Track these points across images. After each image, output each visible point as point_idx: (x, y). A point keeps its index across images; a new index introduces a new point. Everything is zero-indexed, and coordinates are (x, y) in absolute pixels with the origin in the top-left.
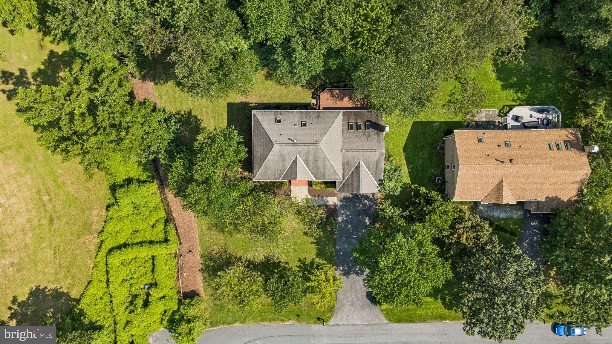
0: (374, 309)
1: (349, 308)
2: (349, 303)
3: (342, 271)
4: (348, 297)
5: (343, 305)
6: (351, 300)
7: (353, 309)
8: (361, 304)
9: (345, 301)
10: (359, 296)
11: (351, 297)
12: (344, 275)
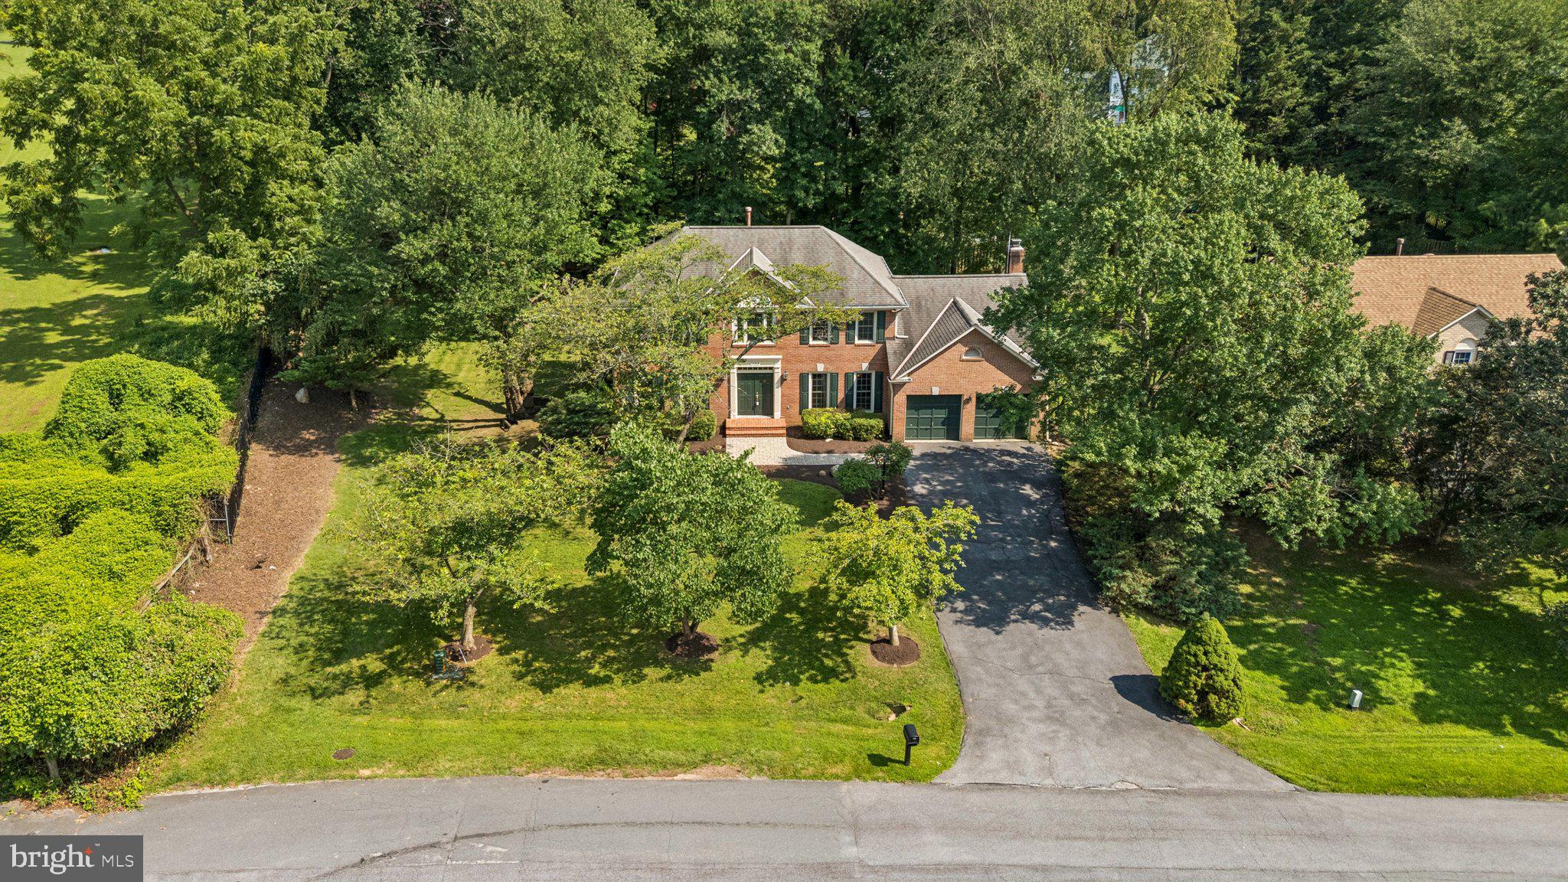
0: (1183, 736)
1: (1035, 729)
2: (1036, 714)
3: (966, 612)
4: (1023, 694)
5: (1006, 721)
6: (1040, 703)
7: (1064, 733)
8: (1103, 718)
9: (1010, 707)
10: (1077, 688)
11: (1039, 691)
12: (979, 622)
